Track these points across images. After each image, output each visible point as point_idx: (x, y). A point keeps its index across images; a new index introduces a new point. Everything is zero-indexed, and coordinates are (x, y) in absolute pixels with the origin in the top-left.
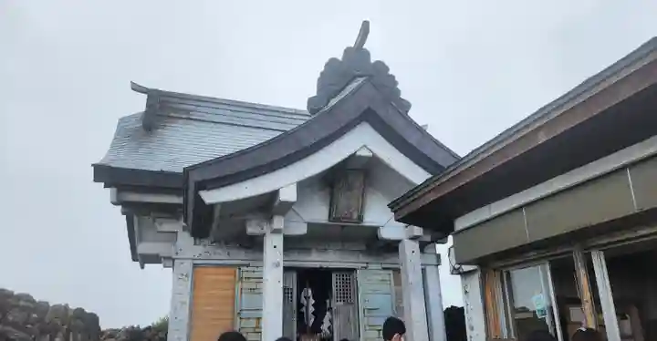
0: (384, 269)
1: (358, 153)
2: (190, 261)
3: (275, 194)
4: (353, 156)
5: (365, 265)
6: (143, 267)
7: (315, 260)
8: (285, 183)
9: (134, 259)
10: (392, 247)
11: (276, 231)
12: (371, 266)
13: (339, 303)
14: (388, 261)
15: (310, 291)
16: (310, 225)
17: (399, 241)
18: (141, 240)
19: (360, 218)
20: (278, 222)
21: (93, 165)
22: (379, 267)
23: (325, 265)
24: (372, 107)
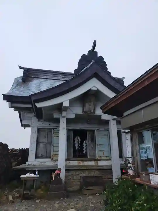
0: (105, 130)
1: (92, 89)
2: (37, 127)
3: (62, 104)
4: (90, 90)
5: (98, 129)
6: (25, 129)
7: (79, 127)
8: (65, 100)
9: (22, 126)
10: (107, 122)
11: (64, 117)
12: (100, 129)
13: (90, 142)
14: (106, 127)
15: (79, 138)
16: (76, 115)
17: (109, 120)
18: (23, 119)
19: (94, 112)
20: (64, 114)
21: (2, 95)
22: (104, 129)
23: (84, 128)
24: (97, 72)
